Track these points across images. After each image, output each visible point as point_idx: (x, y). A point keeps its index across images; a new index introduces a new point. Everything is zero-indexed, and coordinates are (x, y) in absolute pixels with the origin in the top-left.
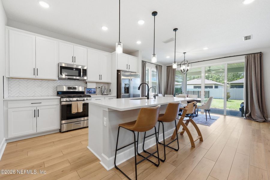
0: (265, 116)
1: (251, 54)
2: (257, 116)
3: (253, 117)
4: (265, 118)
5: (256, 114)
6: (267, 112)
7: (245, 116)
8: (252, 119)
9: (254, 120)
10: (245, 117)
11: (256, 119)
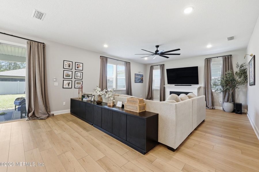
0: (48, 111)
1: (34, 41)
2: (40, 113)
3: (36, 115)
4: (48, 112)
5: (40, 111)
6: (49, 107)
7: (28, 116)
8: (36, 118)
9: (38, 118)
10: (27, 119)
11: (40, 117)
